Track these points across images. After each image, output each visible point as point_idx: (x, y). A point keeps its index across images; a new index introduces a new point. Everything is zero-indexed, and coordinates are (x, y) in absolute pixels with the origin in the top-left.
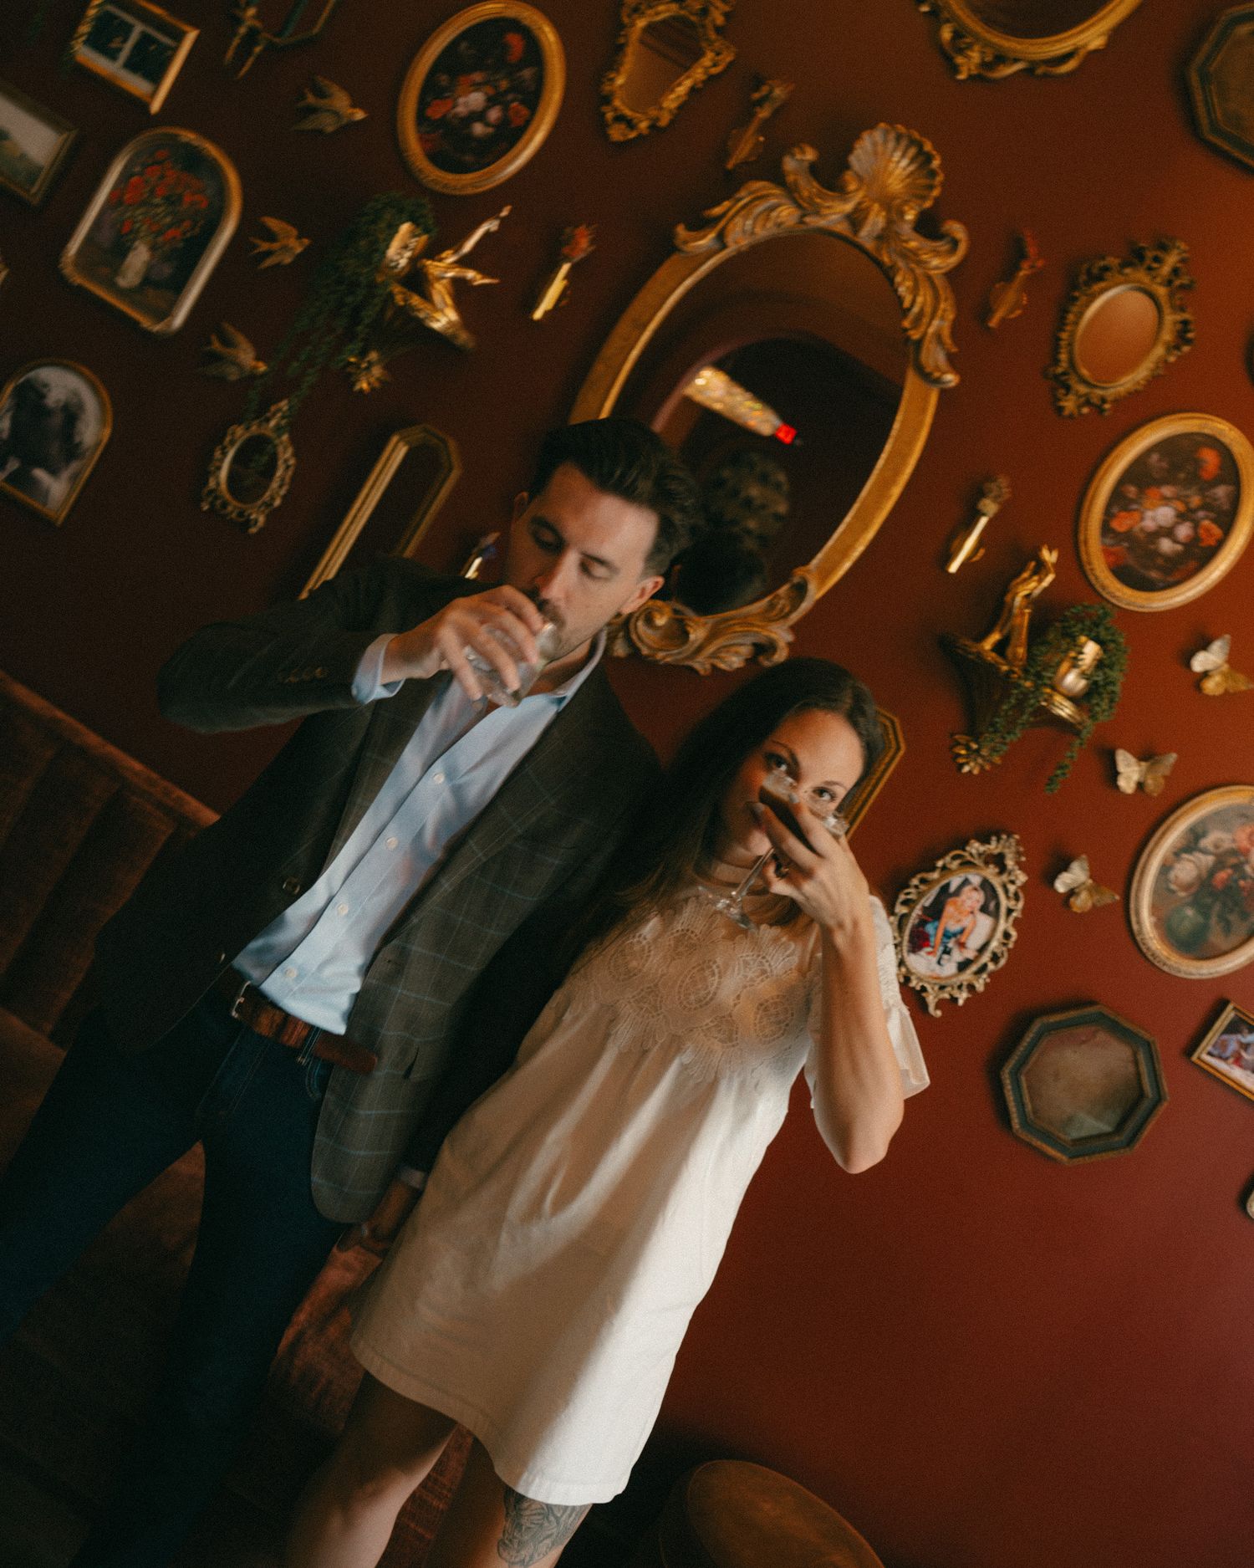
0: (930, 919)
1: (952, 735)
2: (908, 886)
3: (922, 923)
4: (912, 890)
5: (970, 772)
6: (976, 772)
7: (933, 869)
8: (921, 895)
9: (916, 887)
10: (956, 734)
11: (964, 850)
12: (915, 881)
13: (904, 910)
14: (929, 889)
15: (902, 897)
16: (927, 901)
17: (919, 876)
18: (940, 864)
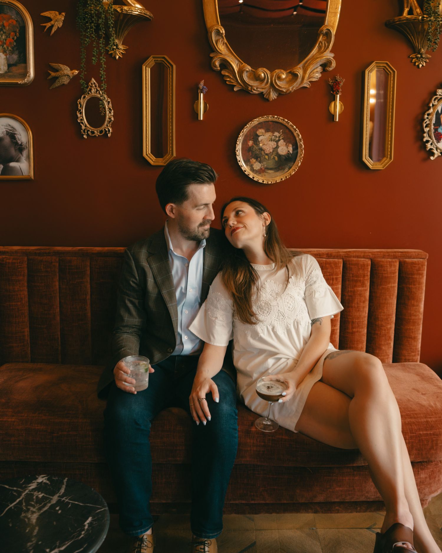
0: (438, 127)
1: (409, 57)
2: (425, 120)
3: (436, 130)
4: (427, 120)
5: (423, 66)
6: (424, 65)
7: (429, 108)
8: (431, 120)
9: (427, 118)
10: (410, 56)
11: (437, 95)
12: (426, 116)
13: (428, 129)
14: (433, 116)
15: (425, 125)
16: (434, 121)
17: (426, 114)
18: (431, 105)
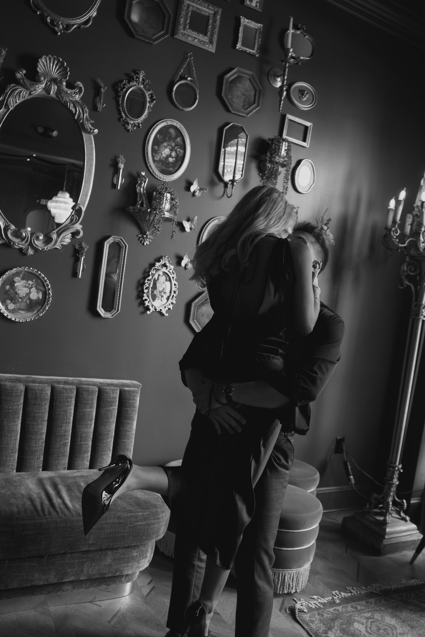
0: (154, 290)
1: (137, 236)
2: (145, 284)
3: (152, 292)
4: (147, 284)
5: (147, 244)
6: (148, 243)
7: (149, 275)
8: (149, 284)
9: (147, 283)
10: (138, 235)
11: (155, 266)
12: (146, 281)
13: (147, 291)
14: (151, 281)
15: (145, 287)
16: (151, 286)
17: (147, 279)
18: (150, 274)
